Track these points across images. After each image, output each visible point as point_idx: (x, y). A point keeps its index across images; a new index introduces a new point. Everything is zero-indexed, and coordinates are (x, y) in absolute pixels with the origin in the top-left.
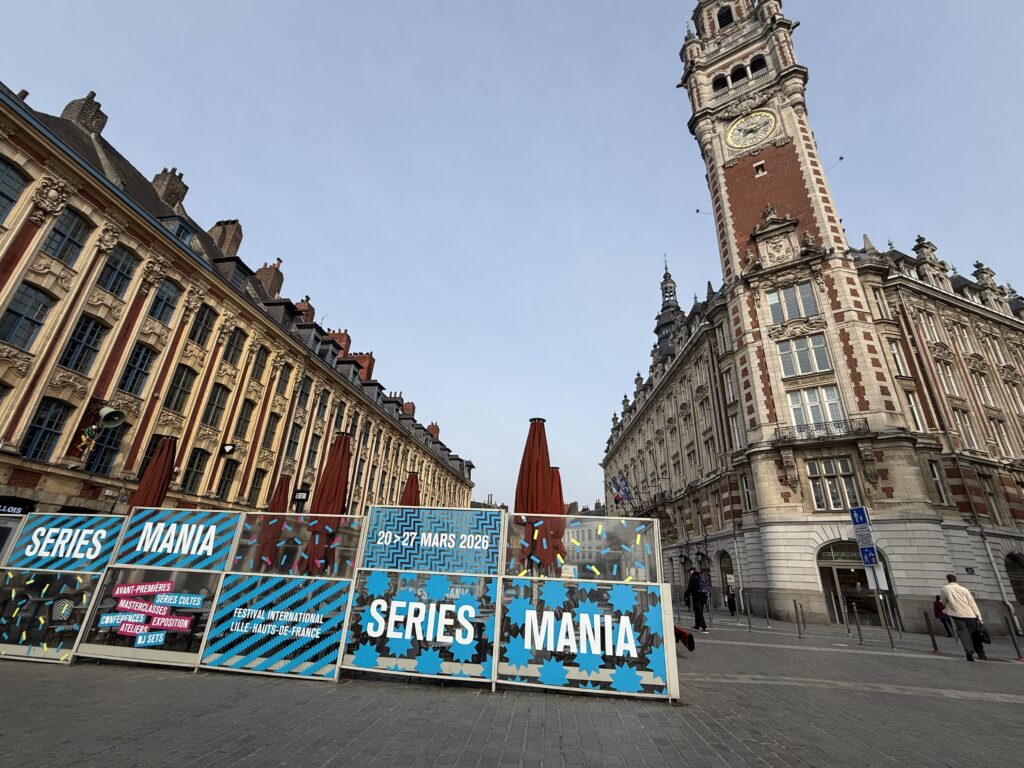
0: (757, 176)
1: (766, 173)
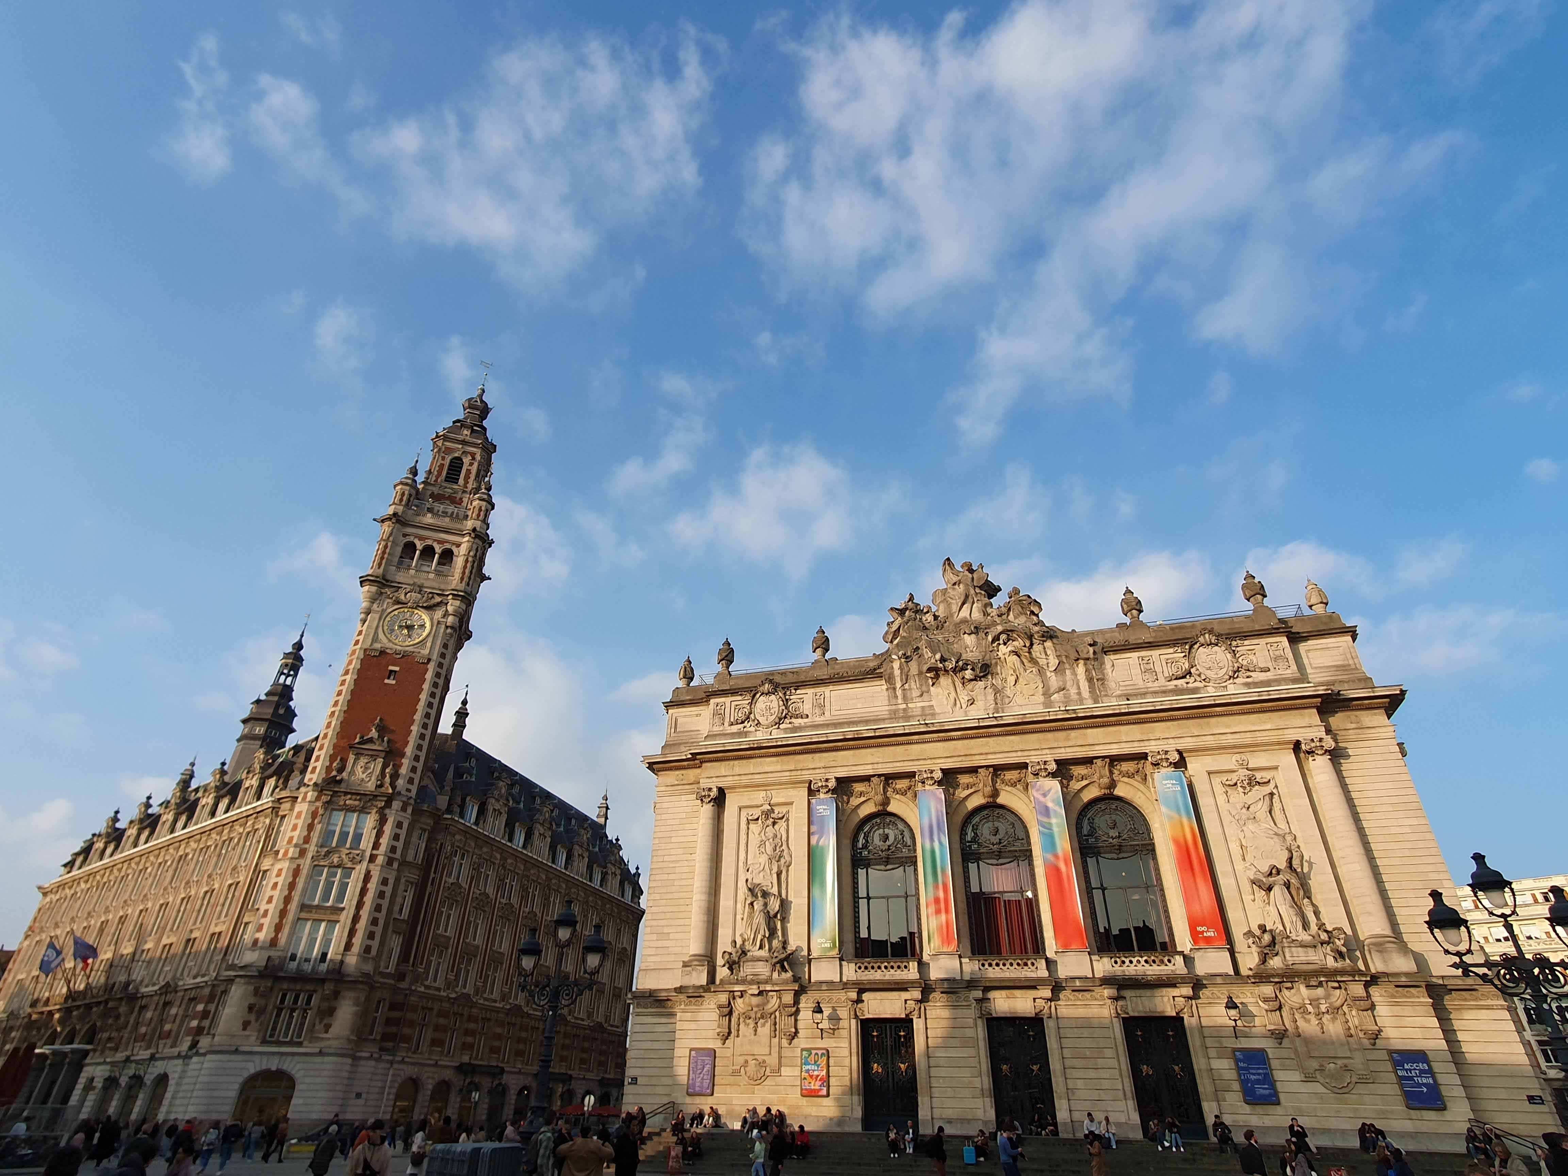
0: (386, 681)
1: (394, 682)
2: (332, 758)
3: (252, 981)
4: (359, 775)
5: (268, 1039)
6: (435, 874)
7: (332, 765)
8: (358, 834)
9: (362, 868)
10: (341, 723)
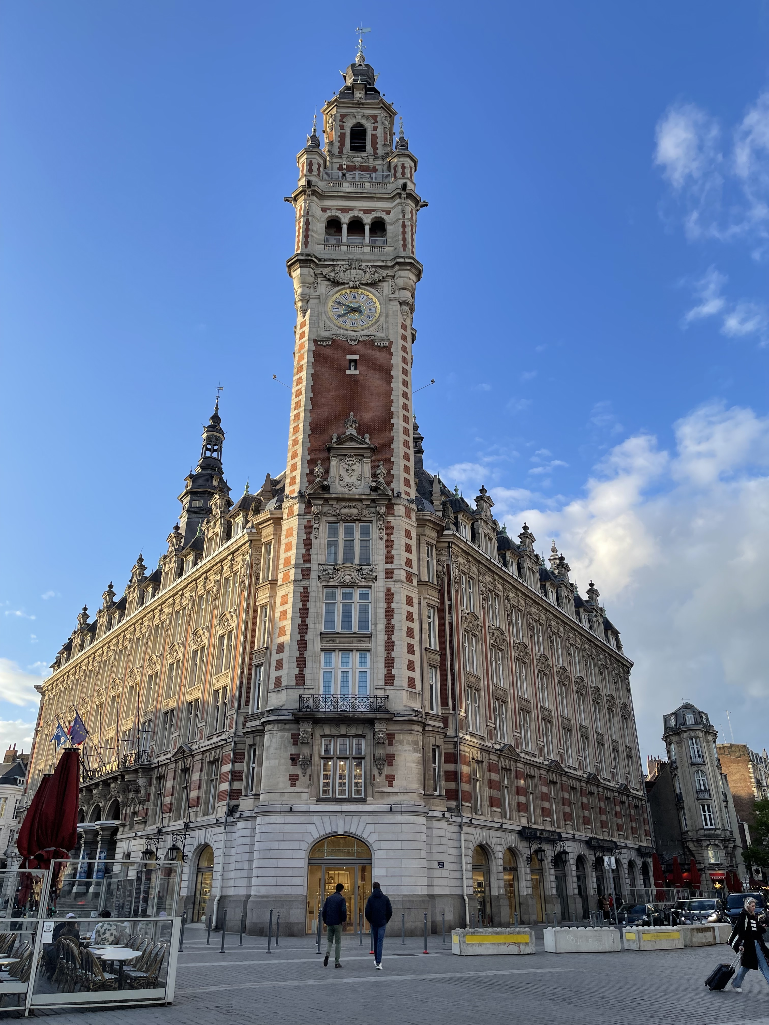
0: (348, 372)
1: (357, 372)
2: (311, 464)
3: (287, 727)
4: (347, 480)
5: (322, 796)
6: (450, 599)
7: (312, 471)
8: (365, 547)
9: (380, 585)
10: (310, 424)
